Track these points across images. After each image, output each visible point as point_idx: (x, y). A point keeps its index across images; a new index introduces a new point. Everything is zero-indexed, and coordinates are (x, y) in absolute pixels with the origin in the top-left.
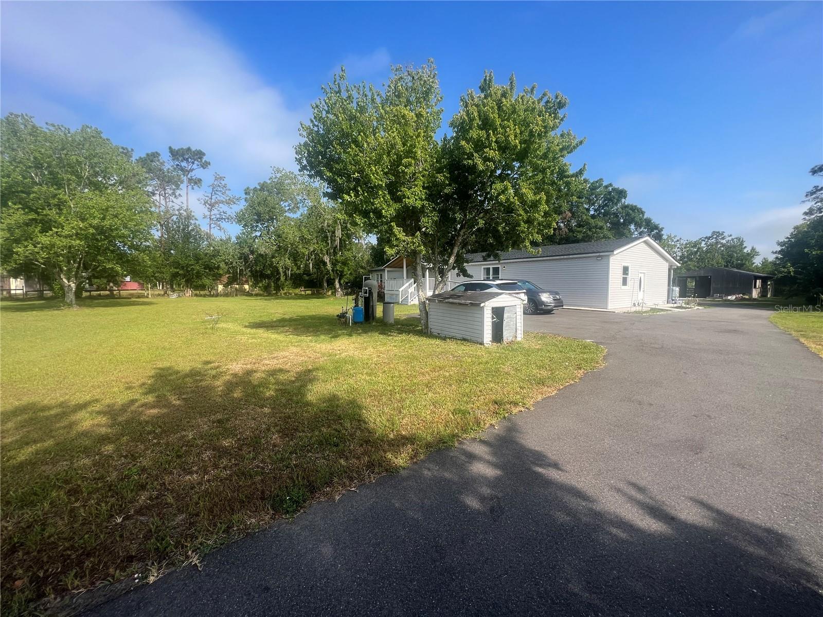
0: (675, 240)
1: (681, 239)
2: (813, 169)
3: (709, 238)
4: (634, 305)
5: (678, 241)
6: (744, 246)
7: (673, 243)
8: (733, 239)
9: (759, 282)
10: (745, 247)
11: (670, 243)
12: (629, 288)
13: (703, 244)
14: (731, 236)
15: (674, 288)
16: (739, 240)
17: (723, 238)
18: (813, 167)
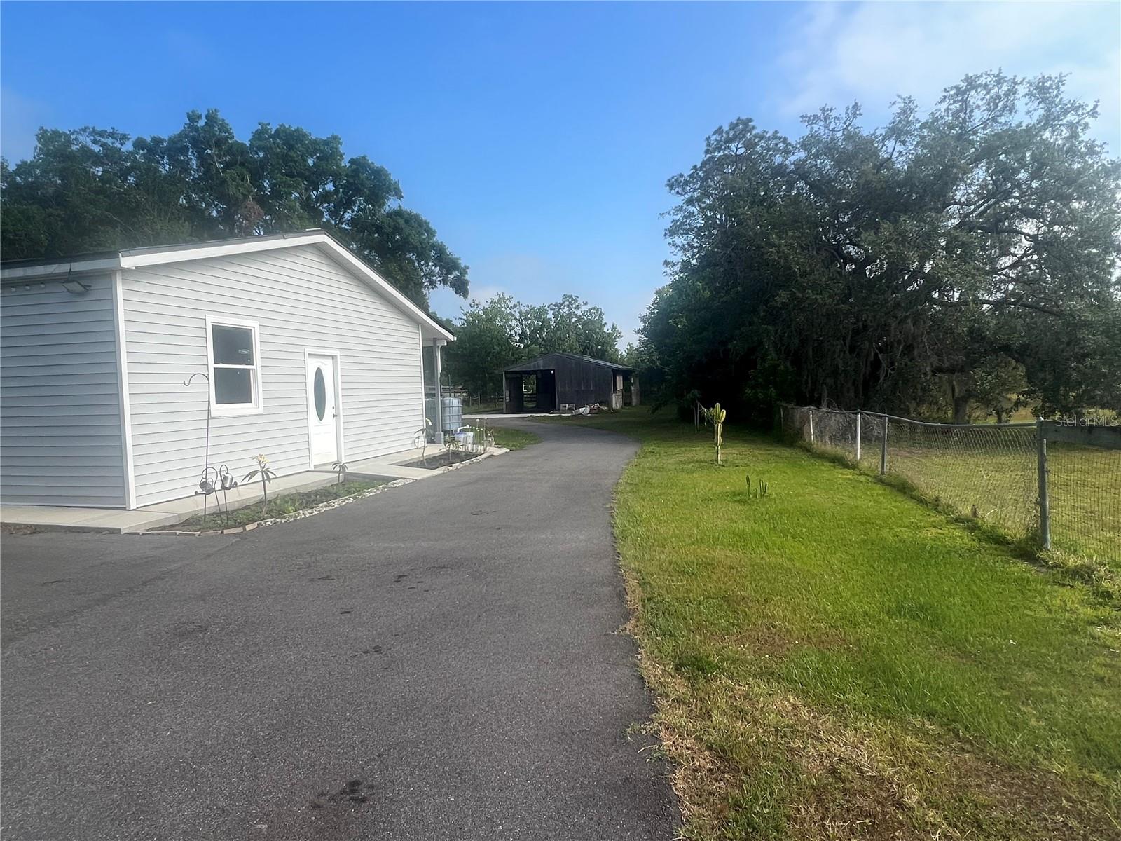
0: (511, 305)
1: (519, 302)
2: (669, 181)
3: (559, 306)
4: (206, 488)
5: (515, 306)
6: (604, 322)
7: (508, 311)
8: (590, 310)
9: (619, 381)
10: (605, 324)
11: (504, 309)
12: (261, 411)
13: (550, 315)
14: (586, 303)
15: (447, 400)
16: (597, 312)
17: (577, 308)
18: (669, 178)
